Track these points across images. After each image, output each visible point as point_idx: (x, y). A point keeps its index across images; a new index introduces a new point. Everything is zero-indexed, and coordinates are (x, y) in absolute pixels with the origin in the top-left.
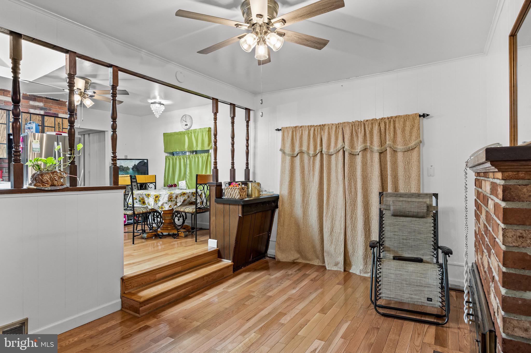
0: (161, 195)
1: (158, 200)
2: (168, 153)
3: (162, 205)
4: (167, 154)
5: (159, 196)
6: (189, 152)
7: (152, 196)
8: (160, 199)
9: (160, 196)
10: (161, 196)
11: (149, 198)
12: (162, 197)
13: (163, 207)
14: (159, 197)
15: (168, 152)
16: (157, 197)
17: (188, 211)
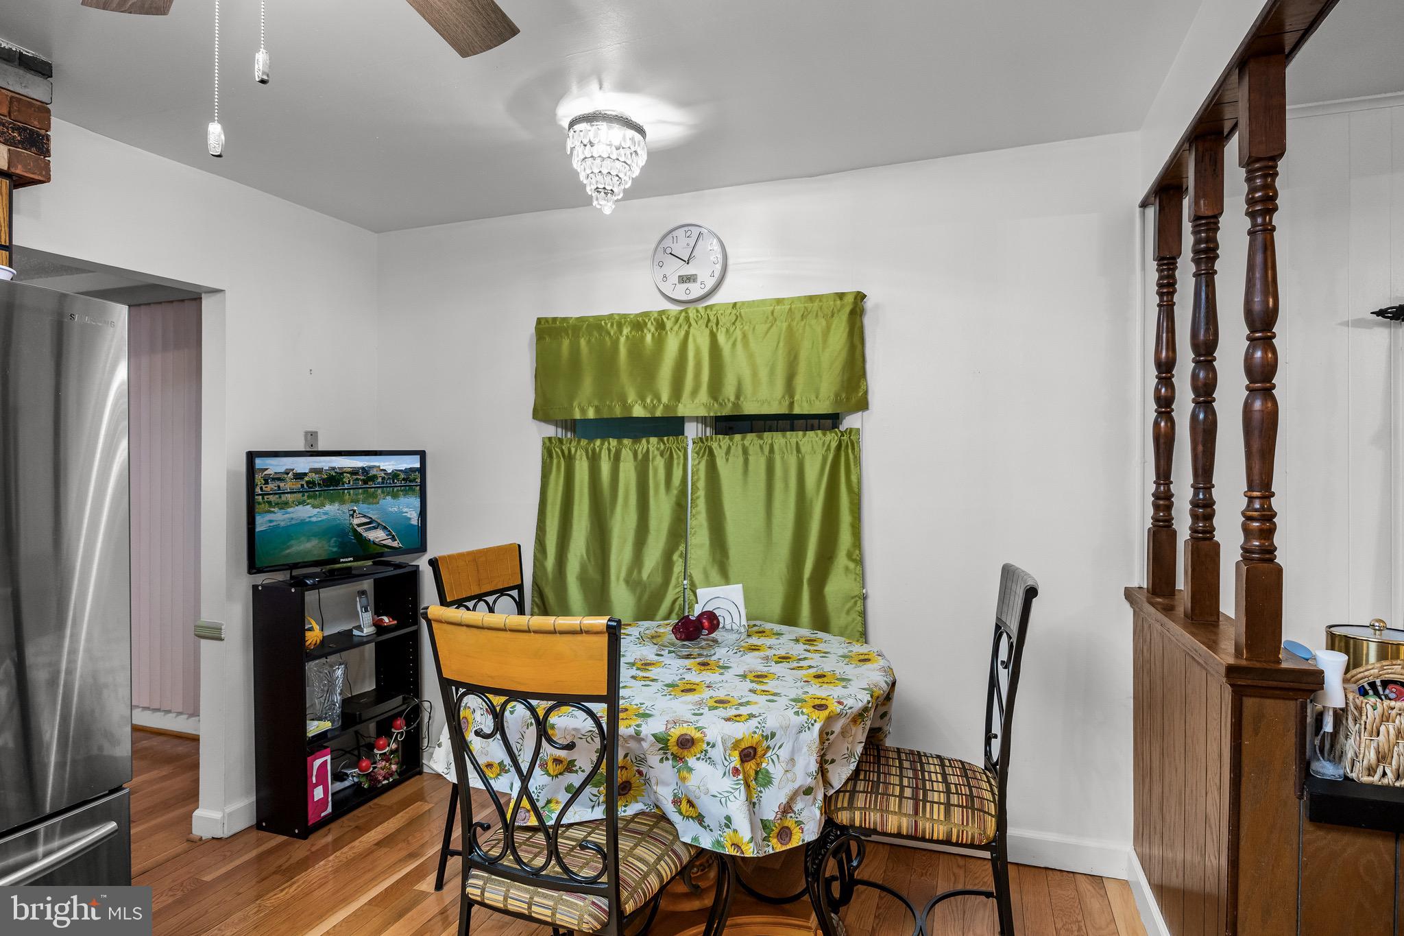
0: (773, 735)
1: (757, 773)
2: (556, 423)
3: (787, 809)
4: (550, 431)
5: (765, 744)
6: (700, 420)
7: (717, 753)
8: (771, 768)
9: (768, 747)
10: (772, 743)
11: (692, 761)
12: (784, 753)
13: (789, 822)
14: (760, 751)
15: (557, 421)
16: (749, 754)
17: (900, 827)
